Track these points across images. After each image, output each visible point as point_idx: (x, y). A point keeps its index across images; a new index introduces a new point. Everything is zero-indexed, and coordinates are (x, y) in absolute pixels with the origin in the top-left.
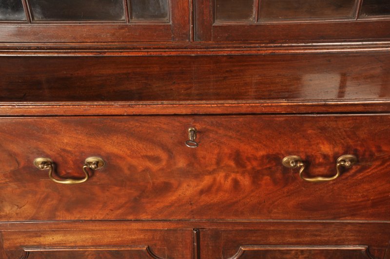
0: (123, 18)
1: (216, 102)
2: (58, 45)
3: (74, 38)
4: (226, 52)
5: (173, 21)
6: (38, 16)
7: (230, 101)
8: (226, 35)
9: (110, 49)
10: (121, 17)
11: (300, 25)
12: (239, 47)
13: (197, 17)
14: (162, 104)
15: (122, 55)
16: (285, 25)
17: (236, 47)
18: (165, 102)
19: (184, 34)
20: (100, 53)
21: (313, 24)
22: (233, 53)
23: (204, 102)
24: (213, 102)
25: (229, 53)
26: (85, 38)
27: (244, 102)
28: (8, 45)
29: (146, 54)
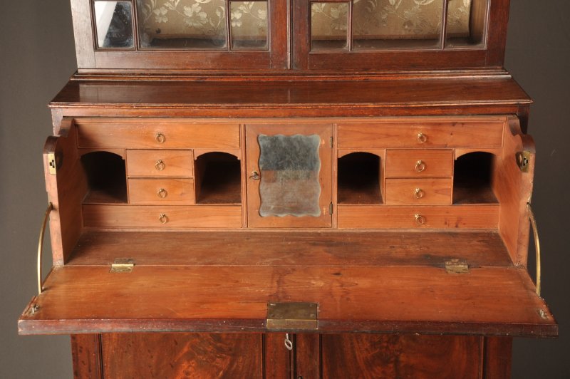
0: (225, 46)
1: (311, 104)
2: (161, 72)
3: (178, 65)
4: (321, 79)
5: (272, 50)
6: (144, 45)
7: (323, 104)
8: (322, 63)
9: (211, 75)
10: (223, 45)
11: (392, 53)
12: (334, 74)
13: (295, 45)
14: (264, 106)
15: (222, 80)
16: (377, 54)
17: (330, 75)
18: (266, 105)
19: (282, 61)
20: (202, 78)
21: (404, 53)
22: (328, 80)
23: (300, 104)
24: (308, 104)
25: (325, 79)
26: (187, 65)
27: (335, 104)
28: (113, 71)
29: (245, 80)
